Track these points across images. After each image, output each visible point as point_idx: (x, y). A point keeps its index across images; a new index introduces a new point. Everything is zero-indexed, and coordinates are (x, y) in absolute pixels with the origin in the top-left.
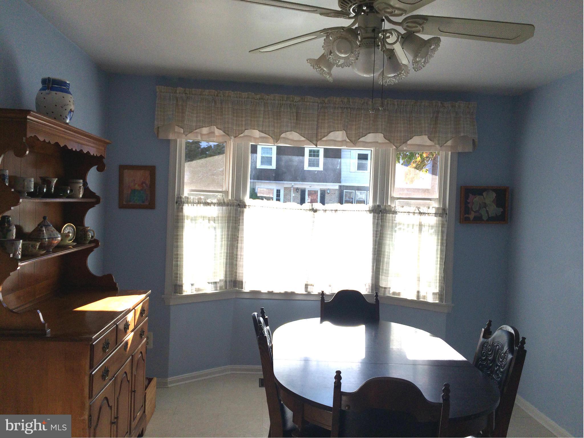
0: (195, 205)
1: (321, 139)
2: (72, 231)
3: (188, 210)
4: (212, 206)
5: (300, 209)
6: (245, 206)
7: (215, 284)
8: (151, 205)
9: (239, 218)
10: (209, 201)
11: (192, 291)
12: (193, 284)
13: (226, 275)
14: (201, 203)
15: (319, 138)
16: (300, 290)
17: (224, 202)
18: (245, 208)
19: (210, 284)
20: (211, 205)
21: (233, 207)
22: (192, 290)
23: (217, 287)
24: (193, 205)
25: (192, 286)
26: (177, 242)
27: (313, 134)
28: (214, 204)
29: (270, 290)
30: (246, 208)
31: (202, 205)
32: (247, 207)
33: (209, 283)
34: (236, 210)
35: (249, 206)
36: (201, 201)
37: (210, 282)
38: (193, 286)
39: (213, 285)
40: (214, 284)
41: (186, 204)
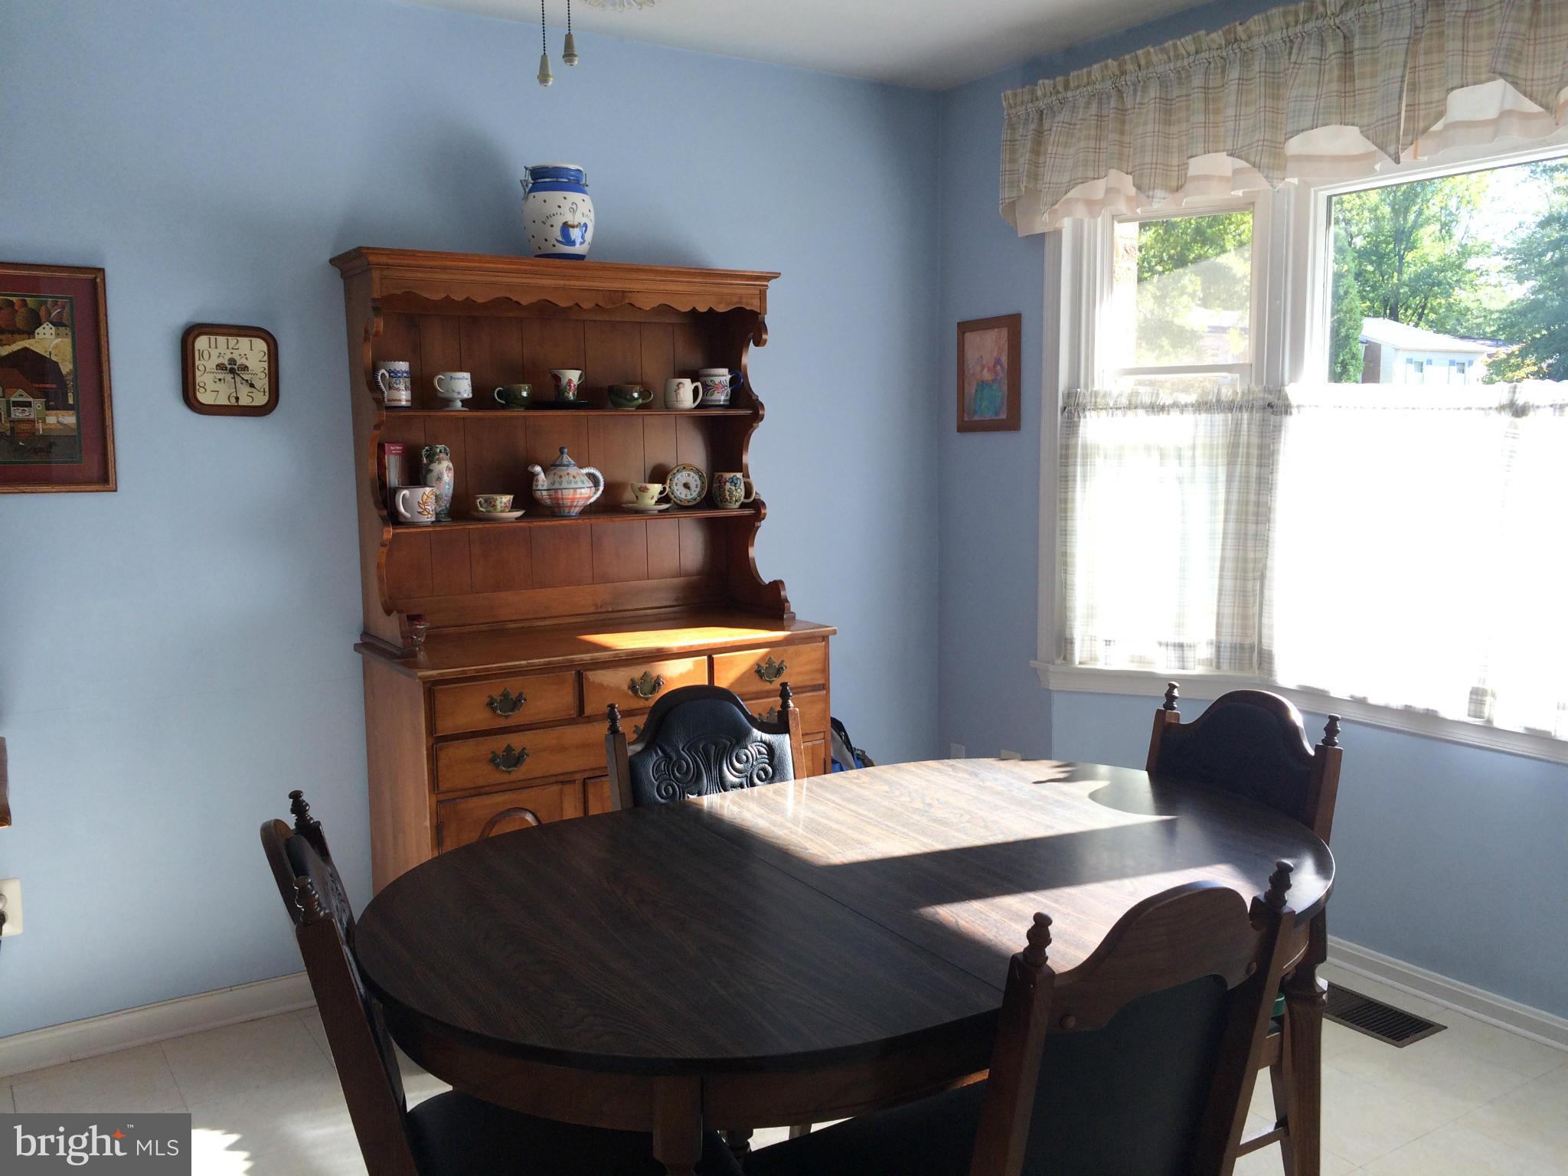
0: (1119, 412)
1: (1425, 130)
2: (696, 481)
3: (1092, 428)
4: (1175, 414)
5: (1466, 409)
6: (1286, 409)
7: (1180, 649)
8: (1011, 422)
9: (1271, 448)
10: (1166, 399)
11: (1106, 659)
12: (1110, 641)
13: (1219, 625)
14: (1136, 408)
15: (1422, 125)
16: (1454, 708)
17: (1218, 401)
18: (1286, 413)
19: (1164, 648)
20: (1169, 411)
21: (1251, 411)
22: (1106, 656)
23: (1185, 660)
24: (1111, 413)
25: (1106, 645)
26: (1065, 519)
27: (1388, 117)
28: (1182, 408)
29: (1359, 694)
30: (1291, 414)
31: (1141, 412)
32: (1294, 411)
33: (1160, 644)
34: (1264, 423)
35: (1298, 407)
36: (1139, 402)
37: (1164, 641)
38: (1109, 645)
39: (1173, 652)
40: (1176, 648)
41: (1093, 412)
